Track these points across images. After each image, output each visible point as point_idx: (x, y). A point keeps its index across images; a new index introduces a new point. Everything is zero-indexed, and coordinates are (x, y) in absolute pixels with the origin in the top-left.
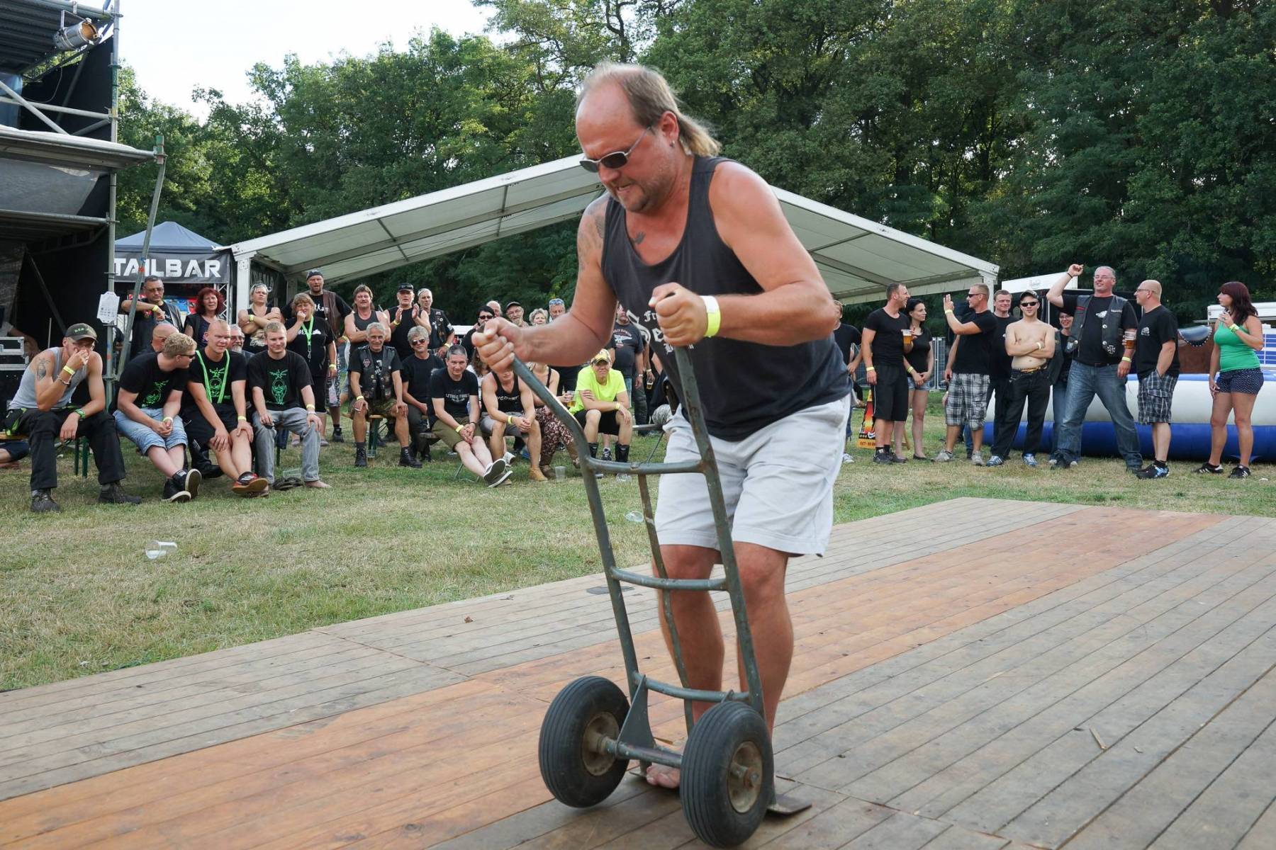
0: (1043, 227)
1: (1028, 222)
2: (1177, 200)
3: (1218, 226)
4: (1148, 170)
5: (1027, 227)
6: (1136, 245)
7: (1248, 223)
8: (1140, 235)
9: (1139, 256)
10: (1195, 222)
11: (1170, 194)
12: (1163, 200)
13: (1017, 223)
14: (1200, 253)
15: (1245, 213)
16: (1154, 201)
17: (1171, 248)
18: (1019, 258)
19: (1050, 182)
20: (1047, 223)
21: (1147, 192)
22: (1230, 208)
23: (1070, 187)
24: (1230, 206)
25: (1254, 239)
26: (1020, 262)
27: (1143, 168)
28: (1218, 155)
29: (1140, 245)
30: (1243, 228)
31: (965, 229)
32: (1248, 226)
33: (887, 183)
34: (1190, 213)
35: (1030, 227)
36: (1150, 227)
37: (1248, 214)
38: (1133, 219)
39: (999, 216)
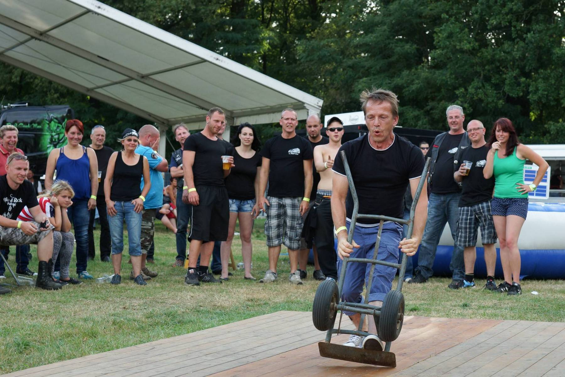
0: (363, 67)
1: (350, 63)
2: (473, 52)
3: (504, 76)
4: (452, 23)
5: (349, 67)
6: (439, 90)
7: (527, 75)
8: (443, 80)
9: (441, 100)
10: (486, 71)
11: (468, 46)
12: (462, 51)
13: (341, 62)
14: (490, 100)
15: (524, 67)
16: (455, 51)
17: (467, 94)
18: (341, 95)
19: (369, 27)
20: (367, 64)
21: (450, 42)
22: (514, 62)
23: (387, 33)
24: (514, 60)
25: (530, 89)
26: (342, 99)
27: (448, 20)
28: (507, 14)
29: (443, 90)
30: (523, 79)
31: (294, 65)
32: (526, 79)
33: (222, 15)
34: (483, 65)
35: (352, 67)
36: (451, 74)
37: (527, 68)
38: (437, 66)
39: (325, 56)
